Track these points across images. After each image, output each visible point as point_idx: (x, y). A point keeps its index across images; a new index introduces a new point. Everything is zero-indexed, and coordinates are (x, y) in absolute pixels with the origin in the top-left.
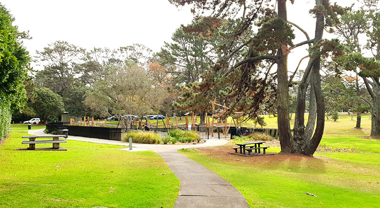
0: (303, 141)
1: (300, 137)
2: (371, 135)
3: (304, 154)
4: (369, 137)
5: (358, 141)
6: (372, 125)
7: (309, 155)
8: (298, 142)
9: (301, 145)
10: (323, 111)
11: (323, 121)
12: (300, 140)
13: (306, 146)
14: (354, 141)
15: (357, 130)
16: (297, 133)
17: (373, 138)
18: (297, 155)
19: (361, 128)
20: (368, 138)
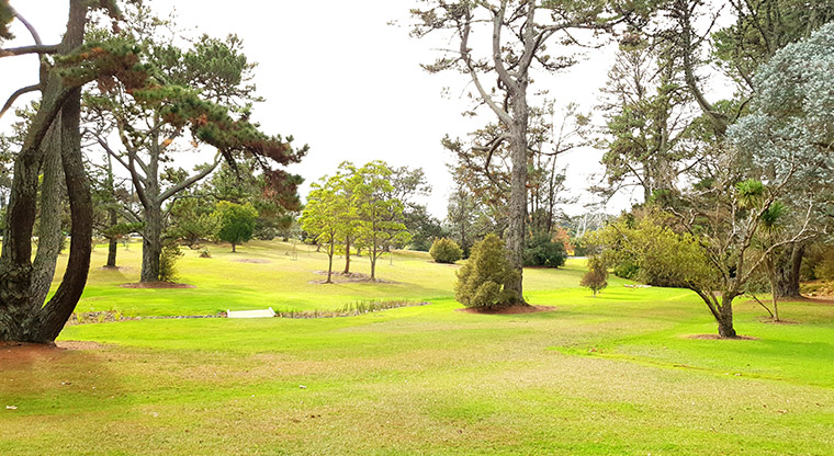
0: (27, 306)
1: (19, 296)
2: (143, 280)
3: (29, 341)
4: (137, 284)
5: (119, 293)
6: (145, 261)
7: (46, 344)
8: (12, 309)
9: (21, 316)
10: (87, 225)
11: (88, 251)
12: (19, 303)
13: (37, 320)
14: (113, 293)
15: (110, 271)
16: (10, 285)
17: (145, 286)
18: (8, 347)
19: (118, 268)
20: (136, 286)
